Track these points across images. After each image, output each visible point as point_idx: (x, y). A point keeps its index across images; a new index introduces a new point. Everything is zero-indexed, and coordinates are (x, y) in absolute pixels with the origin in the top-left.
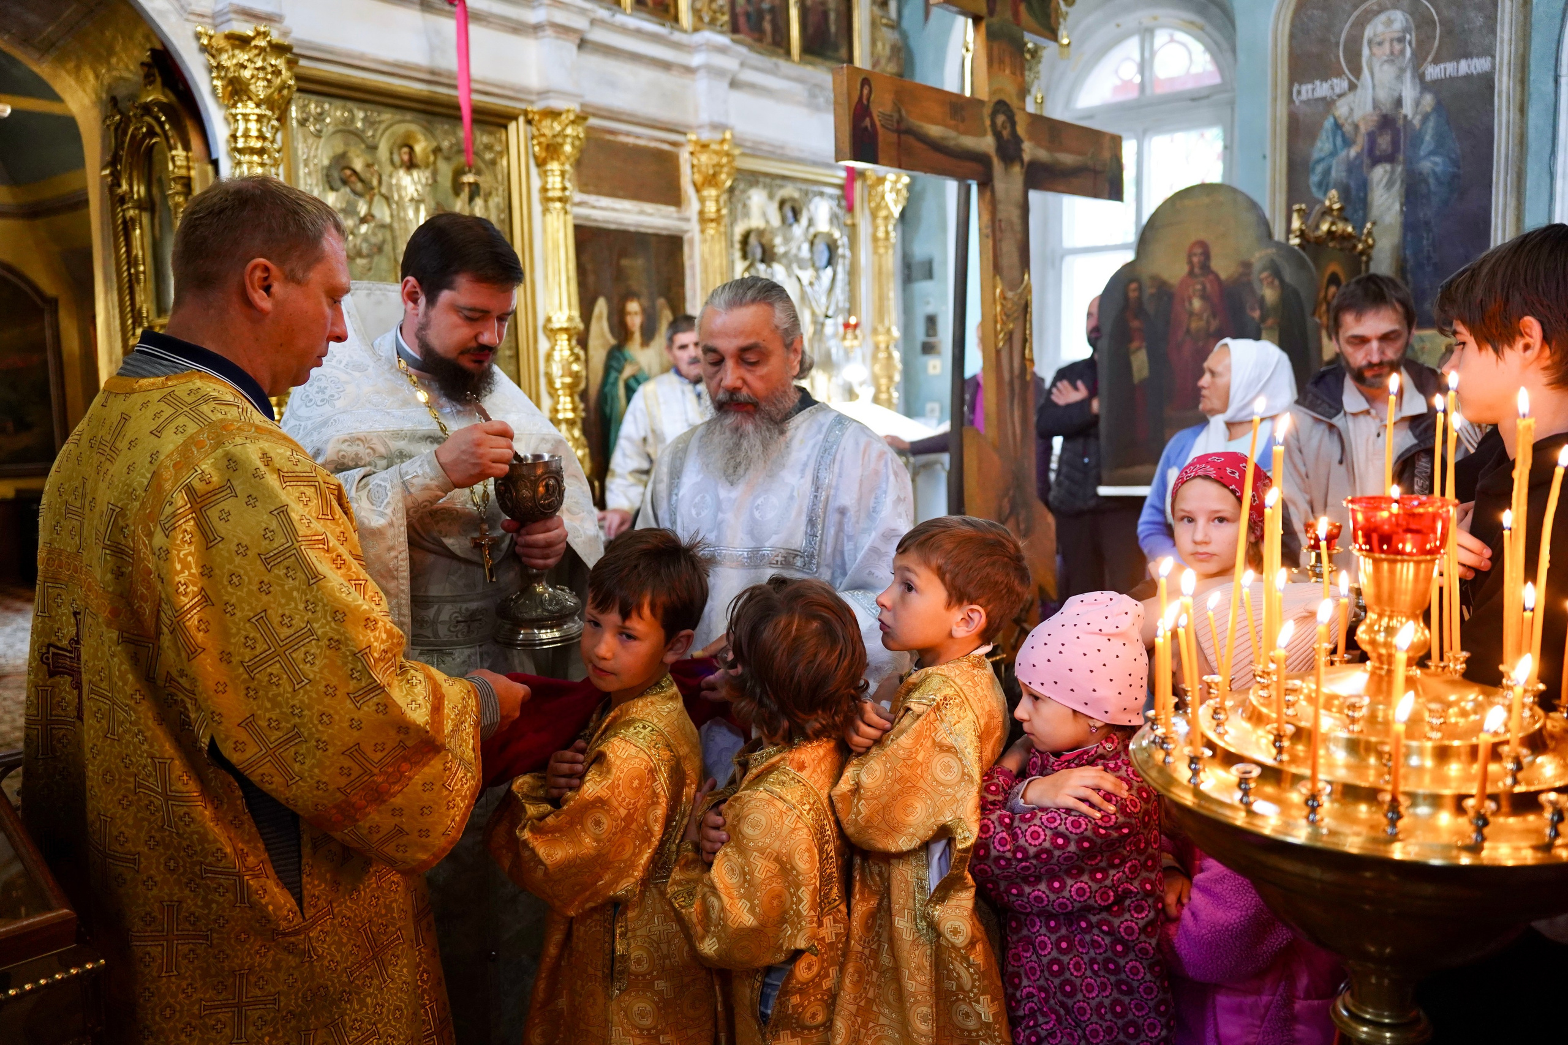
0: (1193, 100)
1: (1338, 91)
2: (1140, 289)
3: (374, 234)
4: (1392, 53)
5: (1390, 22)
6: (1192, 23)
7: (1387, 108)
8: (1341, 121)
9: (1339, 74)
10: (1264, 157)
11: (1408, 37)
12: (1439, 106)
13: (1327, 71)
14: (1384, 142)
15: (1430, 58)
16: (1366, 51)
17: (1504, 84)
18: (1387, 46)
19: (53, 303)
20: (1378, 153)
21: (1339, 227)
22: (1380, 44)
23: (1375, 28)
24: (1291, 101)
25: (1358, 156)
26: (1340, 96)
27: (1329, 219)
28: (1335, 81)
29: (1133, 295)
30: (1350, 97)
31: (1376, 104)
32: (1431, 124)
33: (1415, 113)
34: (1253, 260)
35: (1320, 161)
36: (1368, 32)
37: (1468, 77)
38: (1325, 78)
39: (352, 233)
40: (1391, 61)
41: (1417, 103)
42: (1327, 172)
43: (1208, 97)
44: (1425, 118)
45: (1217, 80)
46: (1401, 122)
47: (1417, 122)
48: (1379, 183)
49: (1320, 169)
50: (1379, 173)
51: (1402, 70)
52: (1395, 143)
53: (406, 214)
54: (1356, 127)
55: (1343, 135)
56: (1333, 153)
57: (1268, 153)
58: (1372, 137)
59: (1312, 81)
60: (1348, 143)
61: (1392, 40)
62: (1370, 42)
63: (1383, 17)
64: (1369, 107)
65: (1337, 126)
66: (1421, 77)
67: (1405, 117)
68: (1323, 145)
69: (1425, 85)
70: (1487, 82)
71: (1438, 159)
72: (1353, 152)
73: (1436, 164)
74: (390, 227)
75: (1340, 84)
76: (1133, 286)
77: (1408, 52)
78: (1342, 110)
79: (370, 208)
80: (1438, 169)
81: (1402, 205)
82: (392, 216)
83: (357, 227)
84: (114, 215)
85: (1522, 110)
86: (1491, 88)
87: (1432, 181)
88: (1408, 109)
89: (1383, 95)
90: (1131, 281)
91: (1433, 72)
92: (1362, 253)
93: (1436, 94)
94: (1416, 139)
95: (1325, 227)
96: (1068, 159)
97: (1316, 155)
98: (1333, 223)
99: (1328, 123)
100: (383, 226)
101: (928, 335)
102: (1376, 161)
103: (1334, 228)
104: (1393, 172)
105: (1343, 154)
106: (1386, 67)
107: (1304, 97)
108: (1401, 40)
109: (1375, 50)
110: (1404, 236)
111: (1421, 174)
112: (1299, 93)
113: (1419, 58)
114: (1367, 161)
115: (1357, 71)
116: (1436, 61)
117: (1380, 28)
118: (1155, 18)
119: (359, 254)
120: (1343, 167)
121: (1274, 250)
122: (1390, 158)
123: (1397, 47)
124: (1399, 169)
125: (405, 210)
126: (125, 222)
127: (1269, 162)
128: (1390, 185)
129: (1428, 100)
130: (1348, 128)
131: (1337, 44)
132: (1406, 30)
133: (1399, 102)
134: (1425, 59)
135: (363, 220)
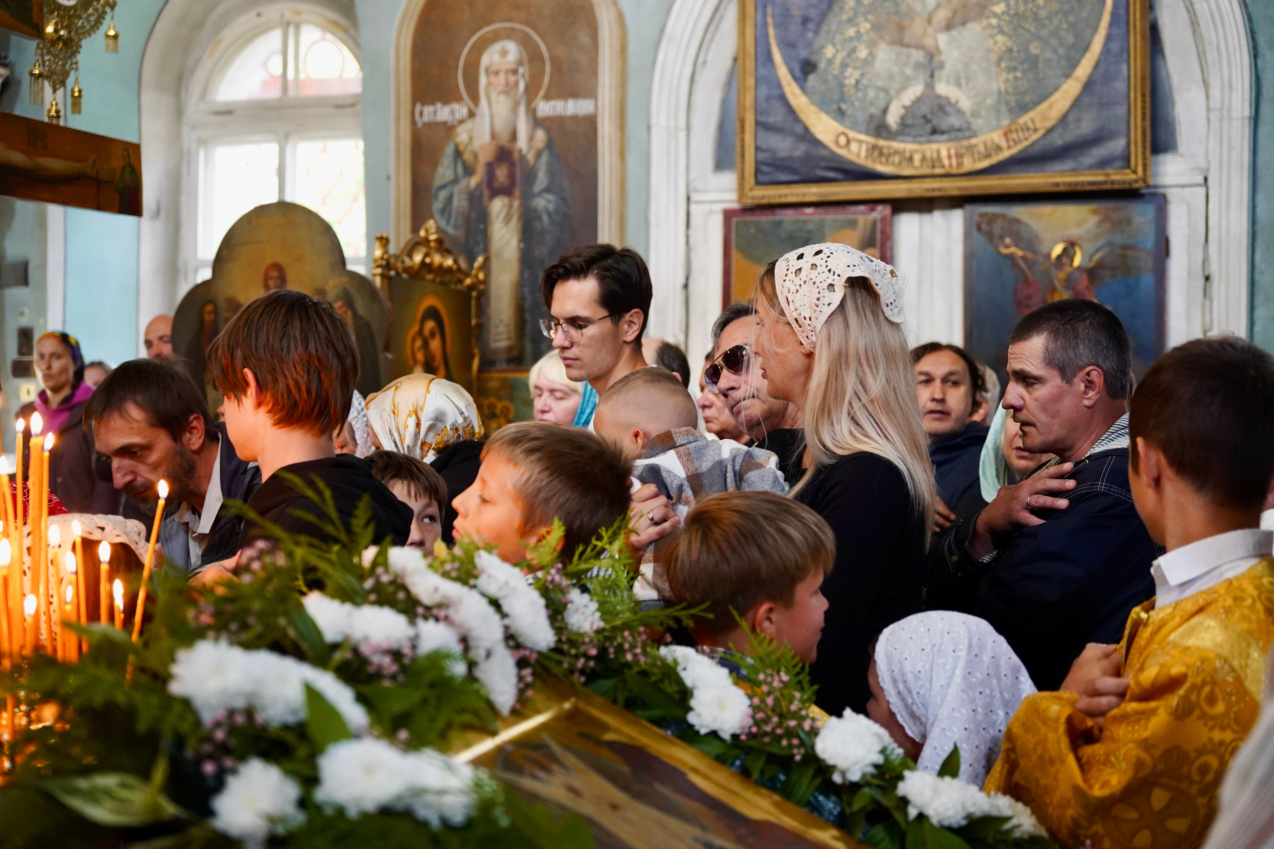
0: (338, 107)
1: (458, 116)
2: (216, 311)
4: (507, 84)
5: (504, 53)
6: (336, 24)
7: (504, 139)
8: (461, 148)
9: (459, 99)
10: (389, 178)
11: (521, 70)
12: (550, 144)
13: (448, 96)
14: (501, 174)
15: (542, 93)
16: (483, 80)
17: (606, 129)
18: (502, 76)
20: (496, 185)
21: (437, 259)
22: (497, 73)
23: (491, 57)
24: (414, 122)
25: (479, 185)
26: (461, 122)
27: (423, 250)
28: (455, 106)
29: (208, 318)
30: (468, 125)
31: (493, 136)
32: (545, 158)
33: (530, 147)
34: (327, 288)
35: (443, 187)
36: (485, 60)
37: (575, 118)
38: (446, 102)
40: (506, 93)
41: (531, 138)
42: (450, 199)
43: (352, 105)
44: (539, 154)
45: (357, 89)
46: (516, 156)
47: (531, 157)
48: (498, 215)
49: (443, 195)
50: (498, 206)
51: (516, 104)
52: (512, 177)
54: (476, 156)
55: (464, 163)
56: (455, 181)
57: (392, 173)
58: (490, 168)
59: (432, 103)
60: (469, 171)
61: (507, 72)
62: (487, 70)
63: (497, 47)
64: (487, 137)
65: (458, 154)
66: (532, 112)
67: (520, 151)
68: (444, 172)
69: (537, 122)
70: (590, 123)
71: (551, 197)
72: (473, 181)
73: (549, 201)
75: (460, 110)
76: (209, 308)
77: (522, 86)
78: (462, 136)
80: (551, 207)
81: (520, 241)
85: (622, 155)
86: (594, 130)
87: (545, 218)
88: (522, 143)
89: (499, 125)
90: (208, 302)
91: (545, 108)
92: (471, 288)
93: (548, 131)
94: (530, 176)
95: (418, 258)
96: (56, 165)
97: (438, 181)
98: (426, 255)
99: (449, 150)
101: (20, 352)
102: (495, 193)
103: (428, 260)
104: (510, 206)
105: (464, 182)
106: (502, 98)
107: (426, 118)
108: (515, 72)
109: (493, 79)
110: (521, 274)
111: (535, 210)
112: (421, 114)
113: (531, 93)
114: (486, 193)
115: (475, 98)
116: (547, 97)
117: (496, 58)
118: (298, 13)
120: (464, 197)
121: (347, 279)
122: (507, 191)
123: (512, 79)
124: (516, 204)
127: (393, 183)
128: (508, 219)
129: (541, 135)
130: (467, 156)
131: (457, 68)
132: (520, 63)
133: (514, 136)
134: (536, 94)
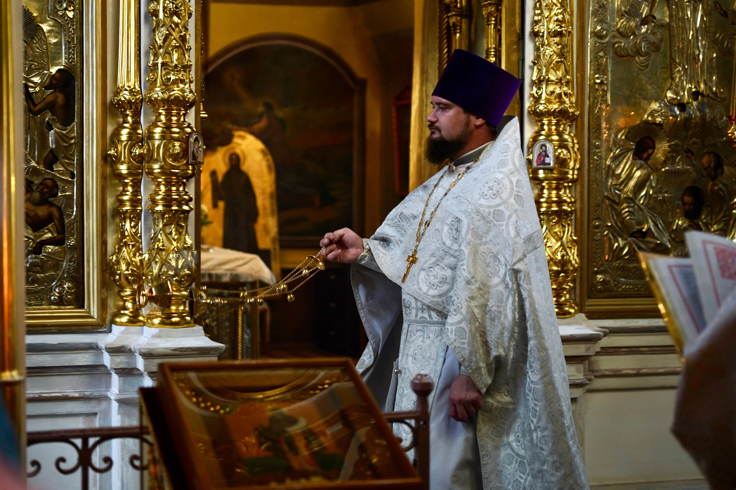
3: (653, 33)
19: (362, 84)
39: (634, 34)
53: (684, 14)
74: (668, 26)
79: (651, 10)
82: (671, 16)
83: (638, 27)
84: (441, 20)
100: (662, 26)
119: (639, 53)
125: (684, 10)
126: (448, 27)
135: (644, 22)
